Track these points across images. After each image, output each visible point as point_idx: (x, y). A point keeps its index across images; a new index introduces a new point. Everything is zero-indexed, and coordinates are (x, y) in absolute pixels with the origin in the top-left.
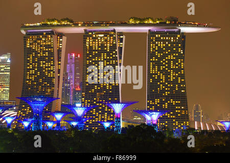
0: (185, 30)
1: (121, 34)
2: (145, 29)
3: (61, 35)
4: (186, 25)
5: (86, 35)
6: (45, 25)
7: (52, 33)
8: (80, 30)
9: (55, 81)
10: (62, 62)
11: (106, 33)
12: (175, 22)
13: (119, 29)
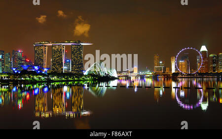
0: (82, 44)
1: (64, 45)
2: (71, 44)
3: (46, 46)
4: (83, 43)
5: (53, 46)
6: (41, 43)
7: (43, 46)
8: (51, 44)
9: (44, 60)
10: (46, 54)
11: (59, 45)
12: (79, 42)
13: (62, 44)
